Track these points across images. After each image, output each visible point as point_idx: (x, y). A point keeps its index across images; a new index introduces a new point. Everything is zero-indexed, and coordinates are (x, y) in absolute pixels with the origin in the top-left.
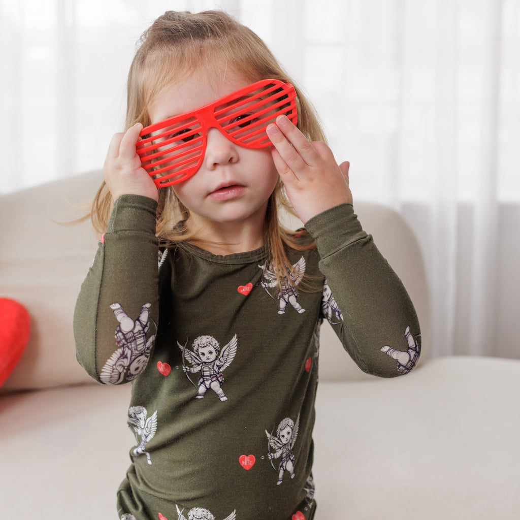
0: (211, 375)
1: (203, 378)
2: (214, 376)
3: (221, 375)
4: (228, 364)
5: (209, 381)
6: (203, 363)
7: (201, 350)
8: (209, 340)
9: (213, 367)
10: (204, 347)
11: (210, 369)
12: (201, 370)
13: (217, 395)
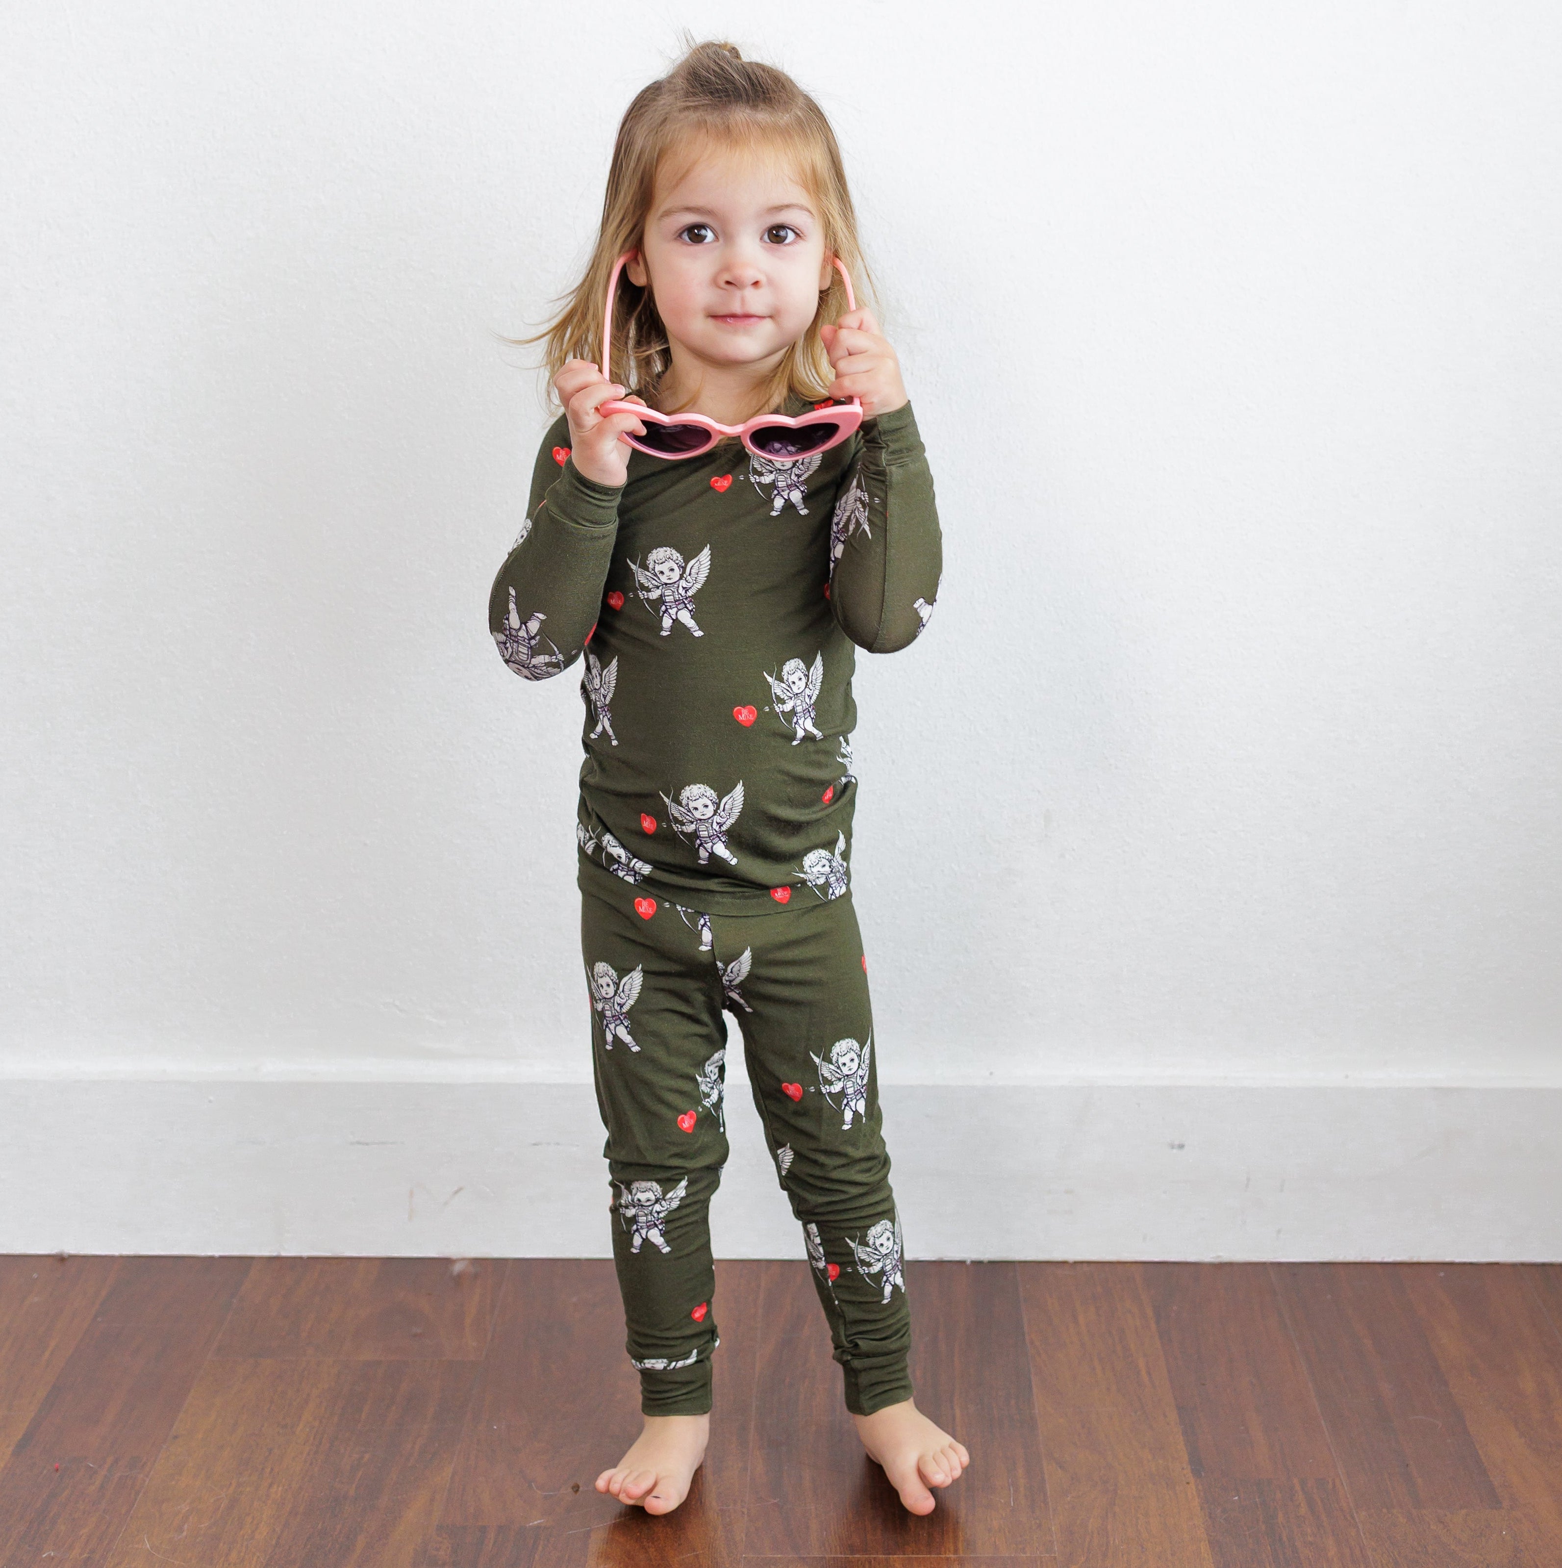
0: (676, 601)
1: (666, 606)
2: (680, 603)
3: (691, 601)
4: (699, 586)
5: (675, 609)
6: (663, 585)
7: (658, 568)
8: (668, 552)
9: (677, 590)
10: (662, 563)
11: (673, 592)
12: (661, 595)
13: (688, 629)
